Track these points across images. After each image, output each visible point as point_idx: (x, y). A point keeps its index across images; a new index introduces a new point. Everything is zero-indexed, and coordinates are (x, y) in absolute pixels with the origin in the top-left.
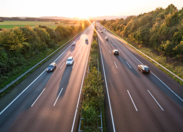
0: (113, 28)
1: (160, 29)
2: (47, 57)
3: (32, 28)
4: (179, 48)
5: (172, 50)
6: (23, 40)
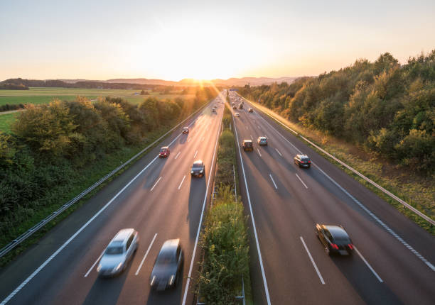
0: (265, 103)
1: (366, 104)
2: (123, 165)
3: (90, 103)
4: (407, 144)
5: (395, 150)
6: (71, 129)
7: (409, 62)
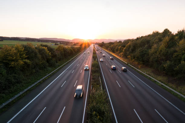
0: (111, 50)
1: (159, 50)
2: (47, 76)
5: (174, 71)
6: (24, 58)
7: (178, 32)
